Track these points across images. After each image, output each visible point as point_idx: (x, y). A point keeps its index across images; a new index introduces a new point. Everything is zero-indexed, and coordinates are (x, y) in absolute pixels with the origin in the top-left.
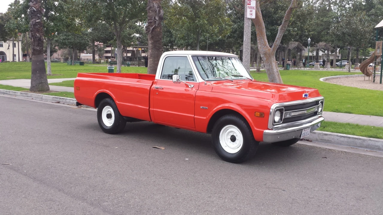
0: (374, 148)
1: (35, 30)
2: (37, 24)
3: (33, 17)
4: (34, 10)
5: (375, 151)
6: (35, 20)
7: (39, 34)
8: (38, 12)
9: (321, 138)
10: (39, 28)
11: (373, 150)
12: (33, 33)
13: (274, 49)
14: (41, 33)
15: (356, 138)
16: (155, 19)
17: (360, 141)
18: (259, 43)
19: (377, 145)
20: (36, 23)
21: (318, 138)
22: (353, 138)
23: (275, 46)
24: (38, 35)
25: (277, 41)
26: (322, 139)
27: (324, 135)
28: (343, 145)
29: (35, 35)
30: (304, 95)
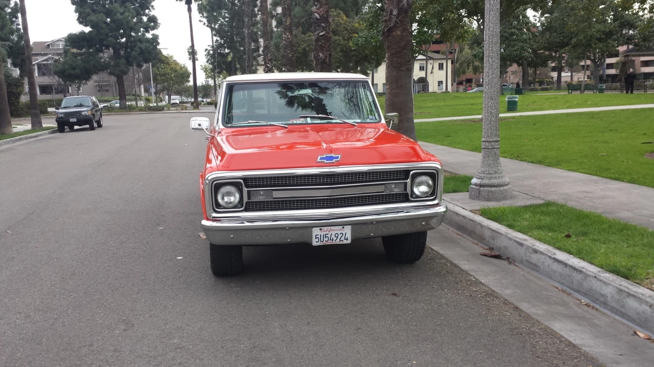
0: (598, 300)
1: (318, 48)
2: (321, 38)
4: (316, 18)
5: (597, 306)
6: (318, 34)
7: (323, 54)
8: (322, 20)
9: (527, 258)
10: (323, 45)
12: (315, 52)
14: (326, 51)
15: (575, 269)
16: (391, 13)
17: (578, 277)
19: (603, 293)
20: (319, 37)
21: (524, 258)
22: (571, 267)
24: (321, 55)
26: (528, 261)
27: (532, 251)
28: (553, 280)
29: (317, 56)
30: (321, 159)
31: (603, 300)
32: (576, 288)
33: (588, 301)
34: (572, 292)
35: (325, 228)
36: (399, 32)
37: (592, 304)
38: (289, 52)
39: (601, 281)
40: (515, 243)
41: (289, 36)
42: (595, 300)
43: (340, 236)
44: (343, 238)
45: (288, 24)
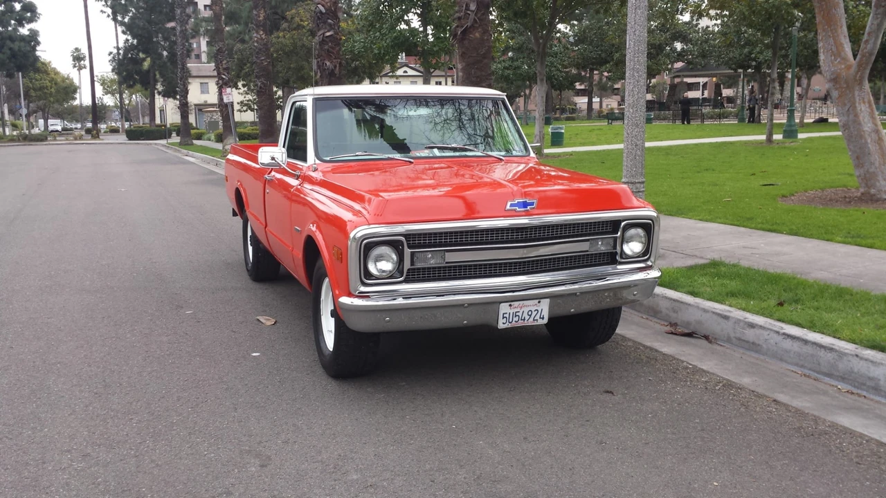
0: (864, 385)
1: (323, 53)
2: (327, 40)
3: (320, 26)
4: (321, 12)
5: (864, 393)
6: (324, 34)
7: (331, 62)
8: (328, 14)
9: (738, 335)
10: (330, 49)
11: (859, 391)
12: (319, 60)
13: (860, 65)
14: (335, 59)
15: (821, 346)
16: (467, 8)
17: (830, 356)
18: (822, 50)
19: (871, 375)
20: (325, 39)
21: (732, 335)
22: (815, 344)
23: (863, 56)
24: (328, 63)
25: (867, 41)
26: (739, 339)
27: (745, 326)
28: (786, 362)
29: (323, 66)
30: (511, 205)
31: (873, 385)
32: (825, 370)
33: (849, 388)
34: (819, 376)
35: (516, 304)
36: (477, 35)
37: (855, 391)
38: (263, 58)
39: (866, 360)
40: (715, 317)
41: (263, 36)
42: (861, 385)
43: (534, 313)
44: (537, 317)
45: (261, 18)
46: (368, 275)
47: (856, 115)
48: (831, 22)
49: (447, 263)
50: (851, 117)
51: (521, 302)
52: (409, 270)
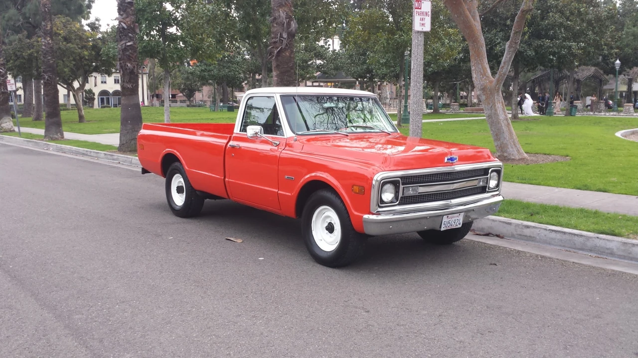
0: (604, 252)
1: (125, 57)
2: (128, 48)
3: (122, 38)
4: (123, 28)
5: (605, 257)
6: (125, 43)
7: (131, 64)
8: (129, 30)
9: (519, 233)
10: (131, 55)
11: (602, 256)
12: (122, 62)
13: (498, 81)
14: (134, 62)
15: (575, 235)
16: (281, 36)
17: (581, 239)
18: (474, 72)
19: (608, 247)
20: (126, 47)
21: (515, 233)
22: (570, 233)
23: (500, 75)
24: (129, 65)
25: (503, 67)
26: (520, 235)
27: (523, 227)
28: (553, 245)
29: (125, 66)
30: (448, 159)
31: (610, 252)
32: (579, 247)
33: (597, 255)
35: (450, 216)
37: (599, 256)
38: (50, 58)
39: (604, 239)
40: (501, 223)
41: (50, 42)
42: (602, 253)
43: (457, 221)
44: (457, 224)
45: (48, 28)
46: (382, 202)
47: (496, 110)
48: (479, 55)
49: (419, 193)
50: (493, 111)
51: (452, 215)
52: (401, 197)
